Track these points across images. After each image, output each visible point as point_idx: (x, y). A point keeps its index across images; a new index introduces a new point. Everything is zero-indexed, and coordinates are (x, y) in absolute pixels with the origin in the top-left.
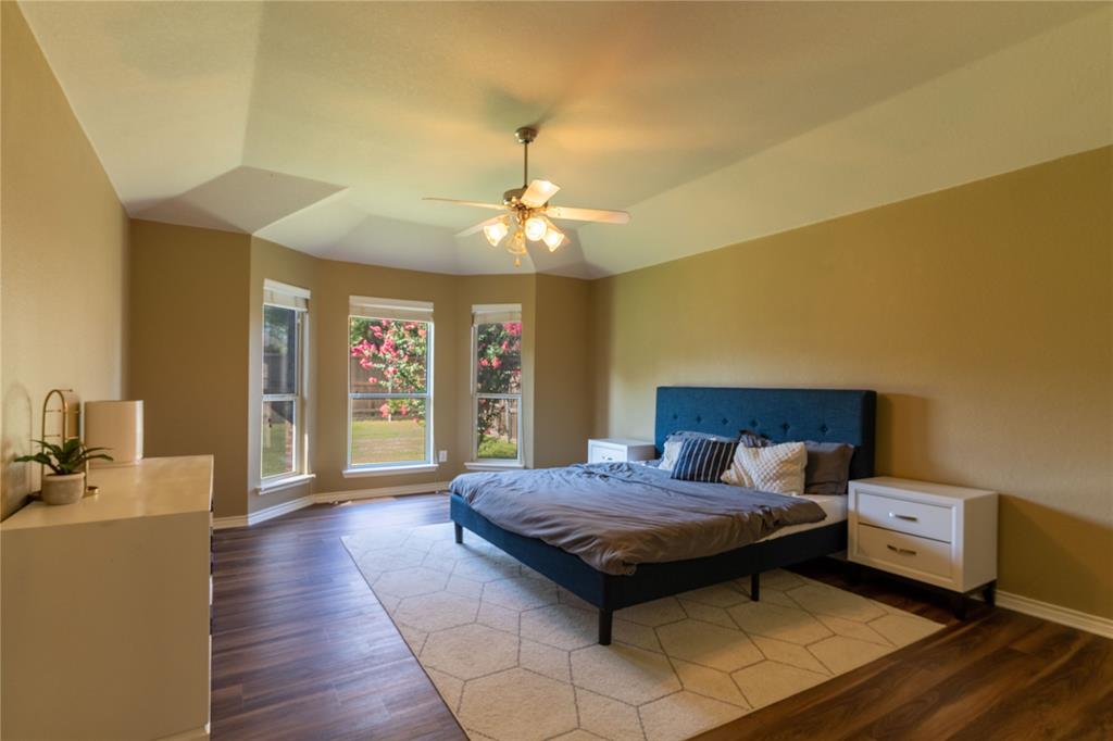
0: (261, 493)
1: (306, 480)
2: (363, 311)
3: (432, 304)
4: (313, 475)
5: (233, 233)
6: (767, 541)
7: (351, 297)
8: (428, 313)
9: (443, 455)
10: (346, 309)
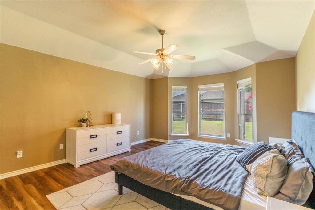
0: (172, 136)
1: (188, 135)
2: (202, 90)
3: (223, 84)
4: (189, 134)
5: (163, 78)
6: (180, 198)
7: (199, 86)
8: (222, 87)
9: (229, 135)
10: (198, 89)
